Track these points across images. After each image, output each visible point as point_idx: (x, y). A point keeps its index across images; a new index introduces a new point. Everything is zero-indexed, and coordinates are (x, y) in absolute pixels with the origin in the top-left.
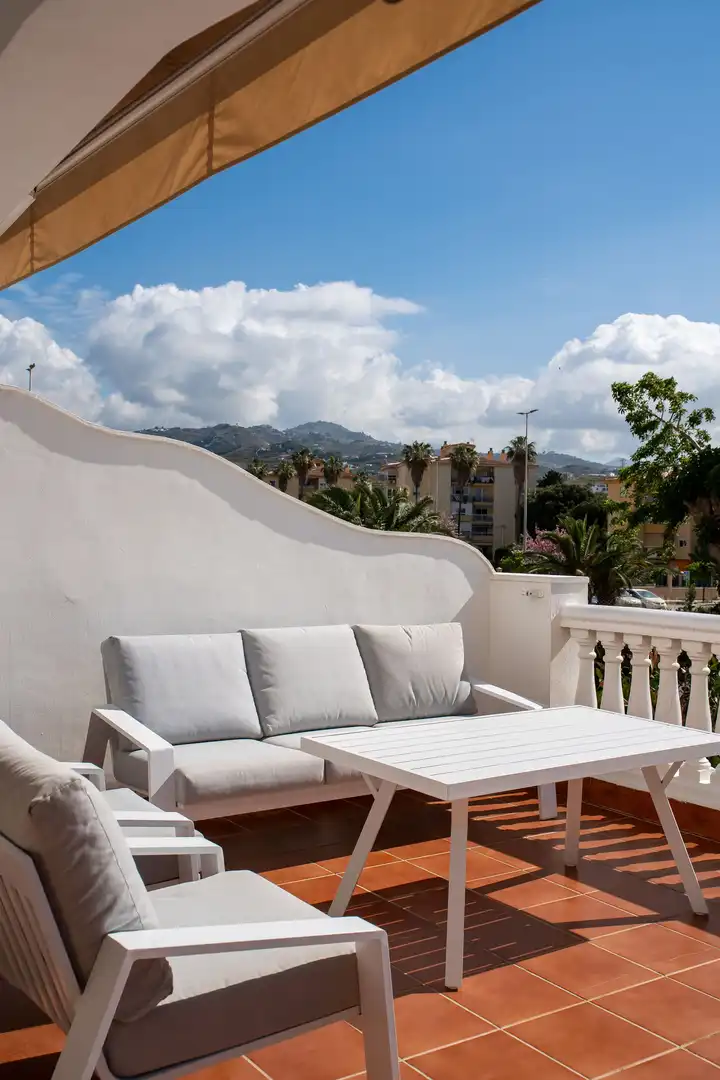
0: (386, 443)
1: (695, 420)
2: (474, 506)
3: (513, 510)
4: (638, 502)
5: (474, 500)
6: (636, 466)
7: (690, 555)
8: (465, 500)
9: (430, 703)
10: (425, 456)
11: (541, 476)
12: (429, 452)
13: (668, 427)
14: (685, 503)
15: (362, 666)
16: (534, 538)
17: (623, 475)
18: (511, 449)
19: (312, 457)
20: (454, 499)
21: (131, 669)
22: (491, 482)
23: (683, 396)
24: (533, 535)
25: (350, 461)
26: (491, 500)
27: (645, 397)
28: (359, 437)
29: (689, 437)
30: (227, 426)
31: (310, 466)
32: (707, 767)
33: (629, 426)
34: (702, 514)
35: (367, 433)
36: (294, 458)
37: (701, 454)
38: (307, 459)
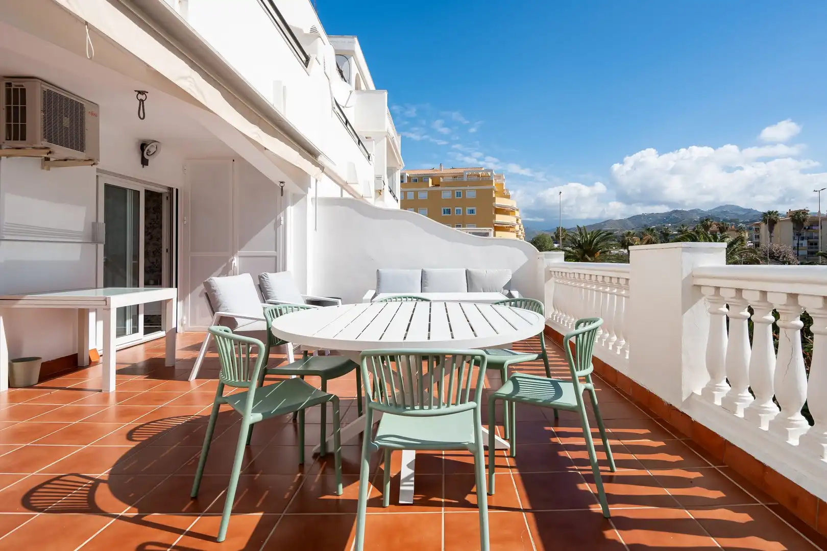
2: (808, 242)
5: (808, 238)
10: (776, 217)
12: (778, 215)
25: (743, 223)
26: (818, 238)
31: (711, 226)
38: (709, 223)
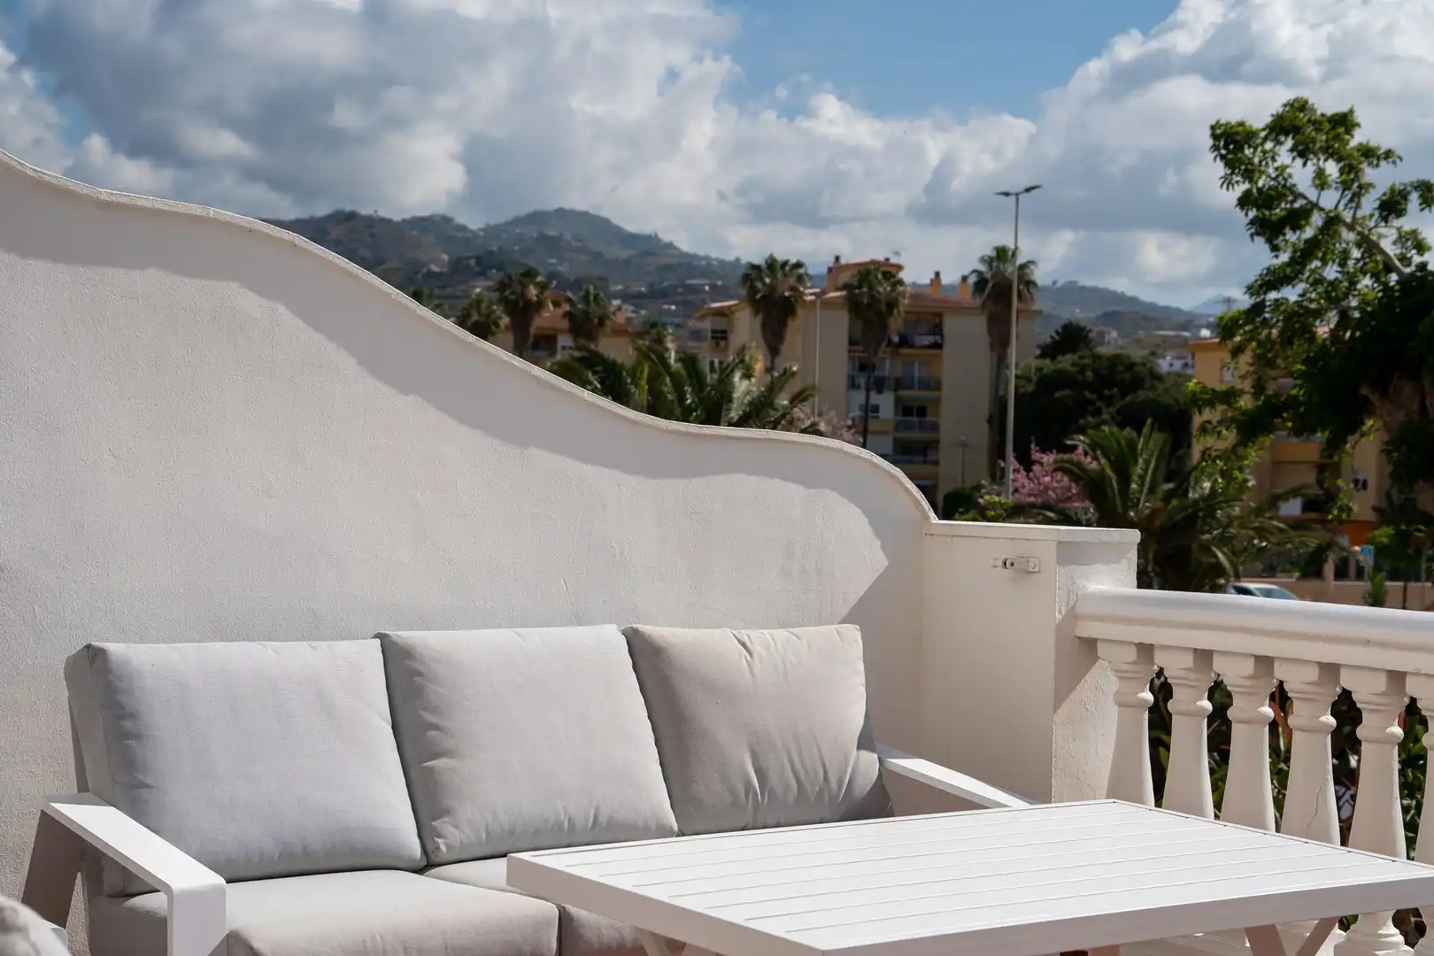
0: (707, 258)
1: (1392, 206)
2: (898, 400)
3: (984, 409)
4: (1259, 388)
5: (898, 385)
6: (1258, 308)
7: (1375, 509)
8: (879, 385)
9: (791, 799)
10: (793, 289)
11: (1046, 335)
12: (800, 279)
13: (1332, 222)
14: (1364, 391)
15: (645, 714)
16: (1028, 470)
17: (1226, 328)
18: (979, 273)
19: (543, 287)
20: (853, 385)
21: (133, 716)
22: (937, 346)
23: (1368, 153)
24: (1026, 463)
25: (626, 297)
26: (937, 386)
27: (1284, 156)
28: (649, 246)
29: (1377, 246)
30: (352, 216)
31: (540, 305)
32: (1395, 945)
33: (1242, 218)
34: (1401, 417)
35: (666, 237)
36: (502, 286)
37: (1405, 281)
38: (533, 292)
